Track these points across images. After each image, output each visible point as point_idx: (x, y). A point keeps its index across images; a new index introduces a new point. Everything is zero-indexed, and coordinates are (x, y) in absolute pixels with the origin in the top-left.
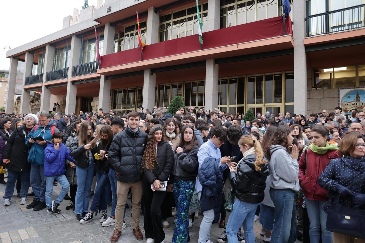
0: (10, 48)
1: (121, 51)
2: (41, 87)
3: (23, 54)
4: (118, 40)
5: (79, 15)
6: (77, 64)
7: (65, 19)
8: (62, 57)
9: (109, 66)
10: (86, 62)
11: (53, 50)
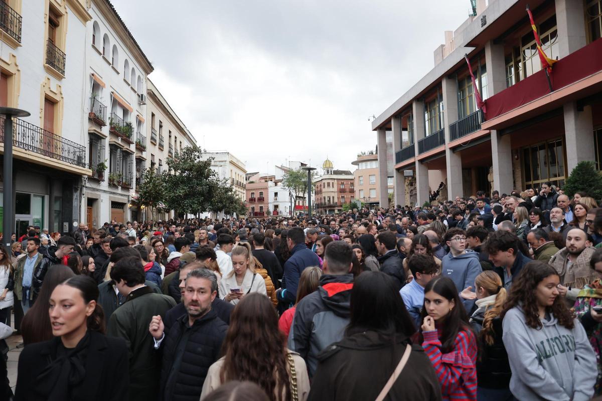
0: (374, 117)
1: (521, 80)
2: (414, 163)
3: (388, 121)
4: (512, 63)
5: (453, 39)
6: (455, 120)
7: (436, 53)
8: (435, 113)
9: (499, 113)
10: (468, 113)
11: (422, 106)
